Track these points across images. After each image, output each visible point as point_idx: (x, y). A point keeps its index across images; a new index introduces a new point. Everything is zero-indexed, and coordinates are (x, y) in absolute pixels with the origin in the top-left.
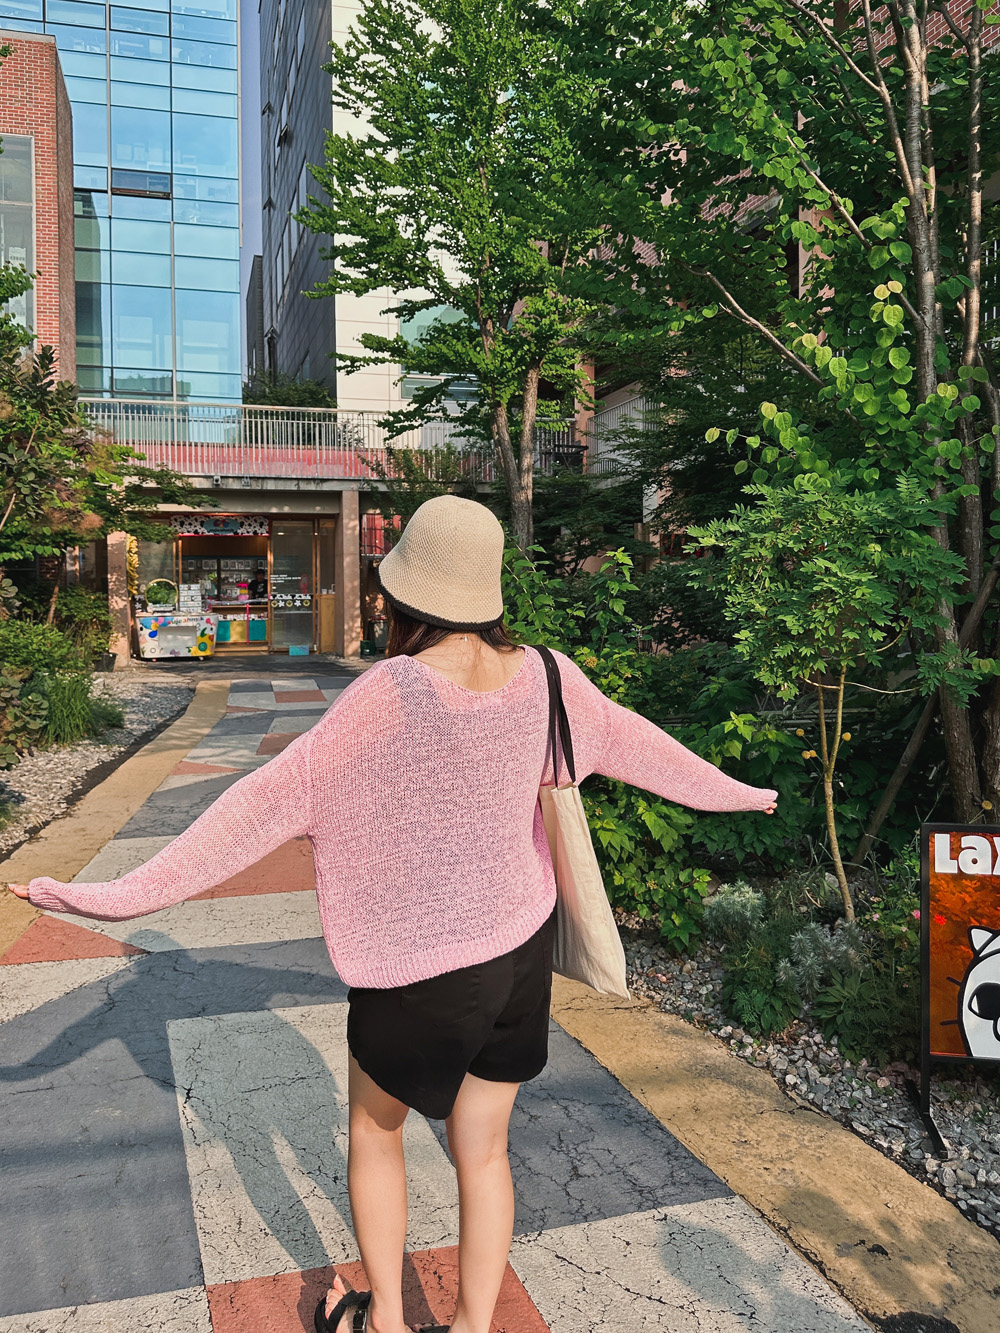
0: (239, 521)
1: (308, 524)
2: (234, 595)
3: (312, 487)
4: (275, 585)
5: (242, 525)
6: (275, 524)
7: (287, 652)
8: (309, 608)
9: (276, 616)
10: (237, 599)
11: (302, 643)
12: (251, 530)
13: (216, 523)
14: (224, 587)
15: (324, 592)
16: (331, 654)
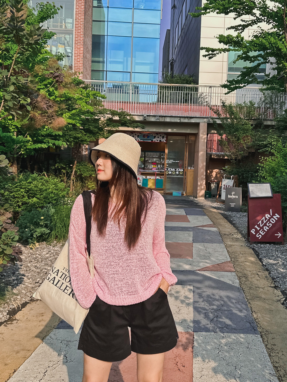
0: (154, 135)
1: (183, 138)
2: (150, 168)
3: (186, 121)
4: (168, 164)
5: (155, 137)
6: (169, 137)
7: (172, 194)
8: (182, 175)
9: (168, 178)
10: (151, 169)
11: (179, 190)
12: (159, 139)
13: (144, 136)
14: (146, 164)
15: (189, 168)
16: (191, 196)
